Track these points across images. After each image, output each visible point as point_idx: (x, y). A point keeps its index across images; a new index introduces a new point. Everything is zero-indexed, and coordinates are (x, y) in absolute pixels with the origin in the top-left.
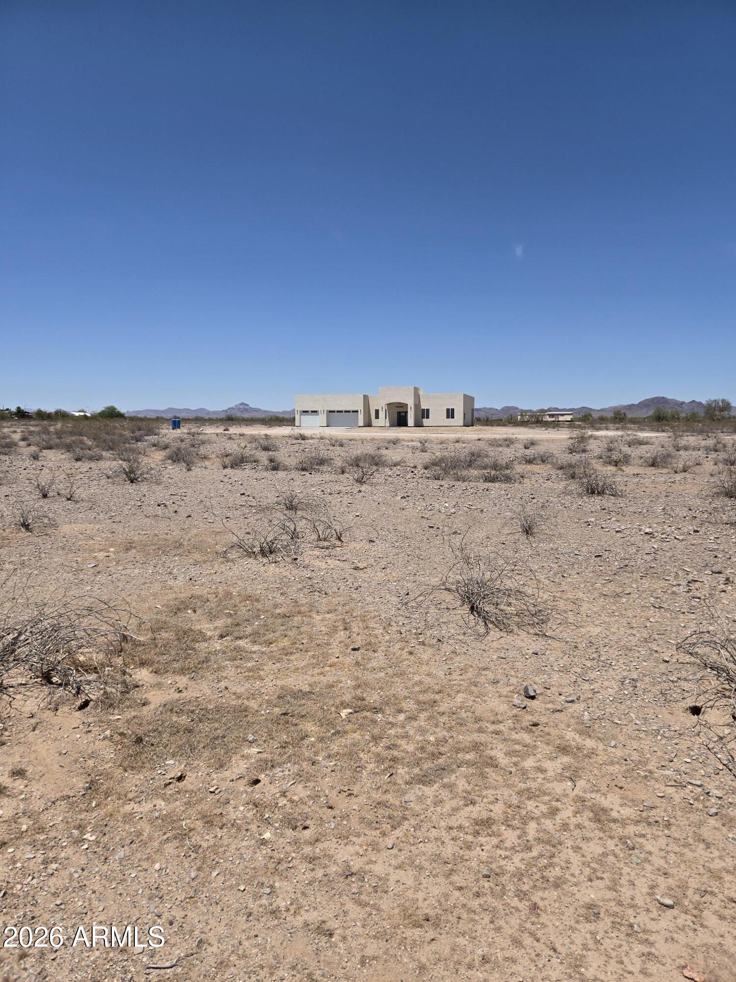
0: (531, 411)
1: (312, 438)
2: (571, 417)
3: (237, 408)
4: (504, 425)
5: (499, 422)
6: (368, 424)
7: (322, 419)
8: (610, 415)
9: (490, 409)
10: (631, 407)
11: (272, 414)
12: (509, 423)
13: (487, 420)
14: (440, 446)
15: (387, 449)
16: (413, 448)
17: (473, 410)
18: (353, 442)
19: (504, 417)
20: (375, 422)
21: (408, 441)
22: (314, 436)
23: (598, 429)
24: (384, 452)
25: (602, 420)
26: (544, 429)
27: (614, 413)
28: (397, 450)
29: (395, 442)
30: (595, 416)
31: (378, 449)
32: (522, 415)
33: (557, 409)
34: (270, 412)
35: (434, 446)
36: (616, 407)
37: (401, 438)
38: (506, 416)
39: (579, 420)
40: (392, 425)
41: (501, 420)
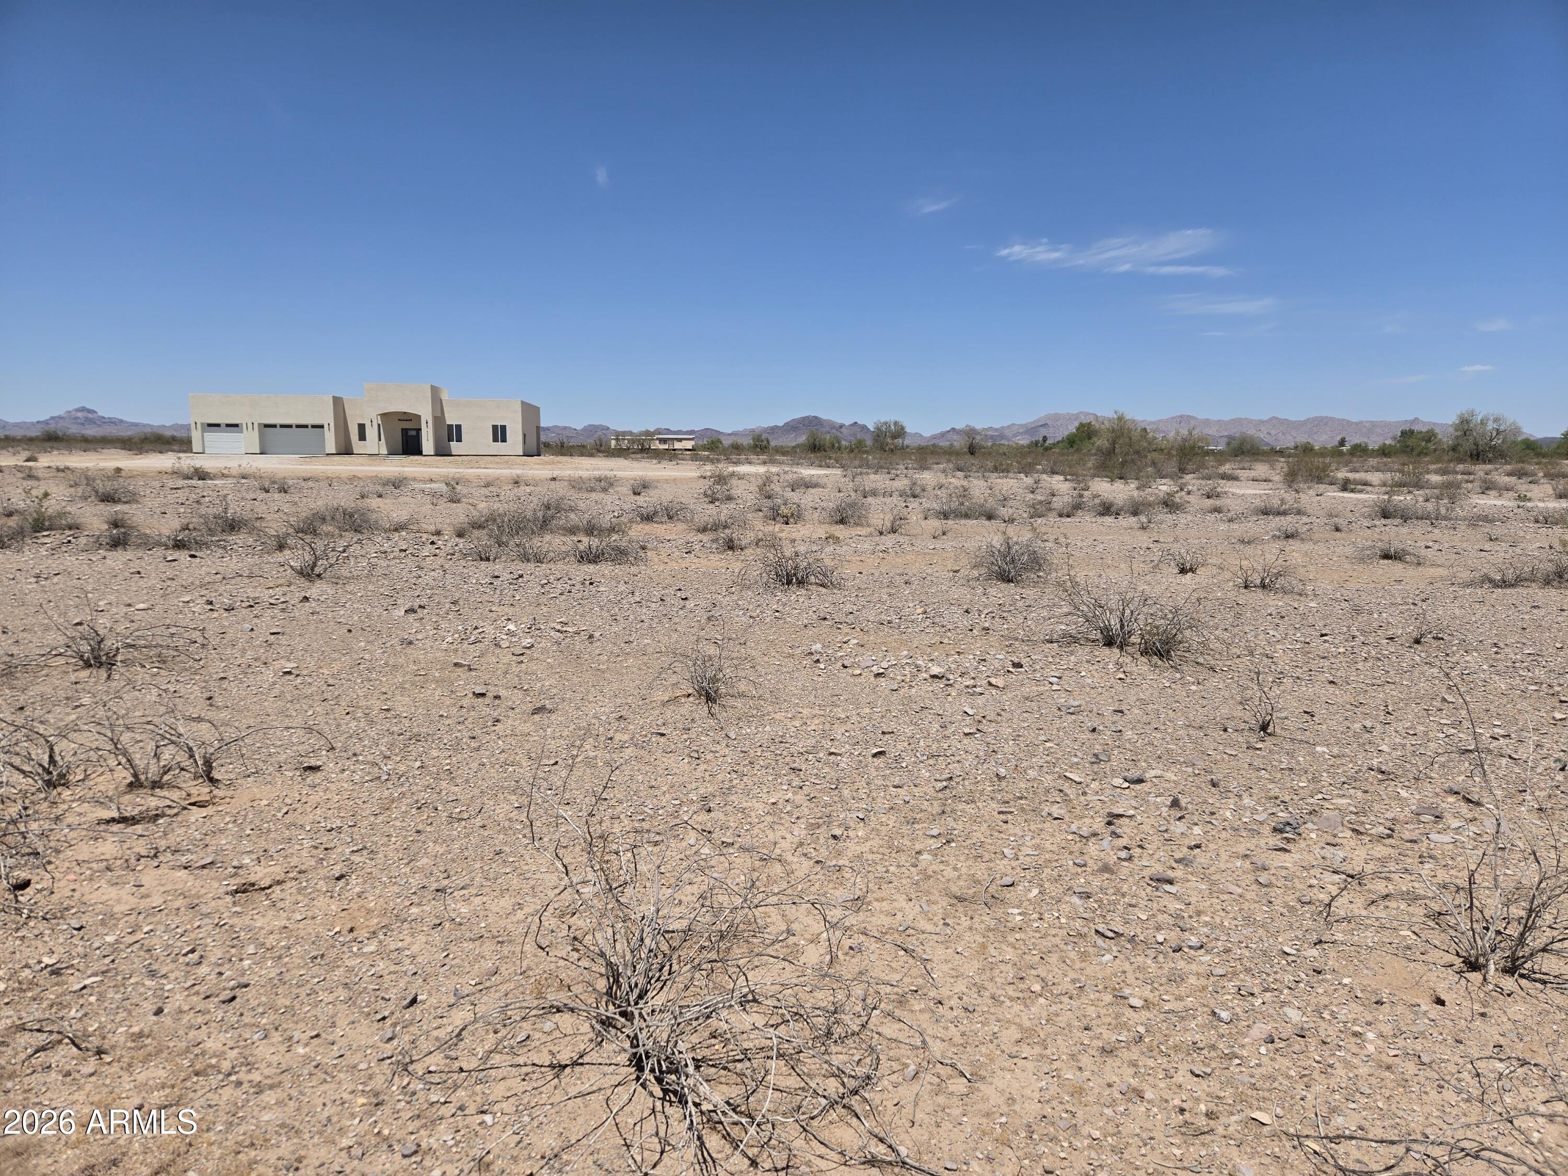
0: (631, 433)
1: (224, 476)
2: (693, 443)
3: (71, 417)
4: (591, 455)
5: (582, 450)
6: (346, 450)
7: (250, 439)
8: (747, 441)
9: (565, 428)
10: (773, 430)
11: (148, 430)
12: (599, 451)
13: (562, 446)
14: (485, 491)
15: (380, 496)
16: (434, 494)
17: (538, 428)
18: (310, 484)
19: (589, 442)
20: (357, 445)
21: (425, 482)
22: (225, 472)
23: (737, 463)
24: (374, 502)
25: (737, 448)
26: (655, 461)
27: (754, 439)
28: (402, 499)
29: (397, 483)
30: (727, 442)
31: (363, 497)
32: (617, 440)
33: (668, 431)
34: (144, 426)
35: (473, 491)
36: (753, 431)
37: (409, 475)
38: (591, 441)
39: (705, 448)
40: (392, 453)
41: (584, 446)
